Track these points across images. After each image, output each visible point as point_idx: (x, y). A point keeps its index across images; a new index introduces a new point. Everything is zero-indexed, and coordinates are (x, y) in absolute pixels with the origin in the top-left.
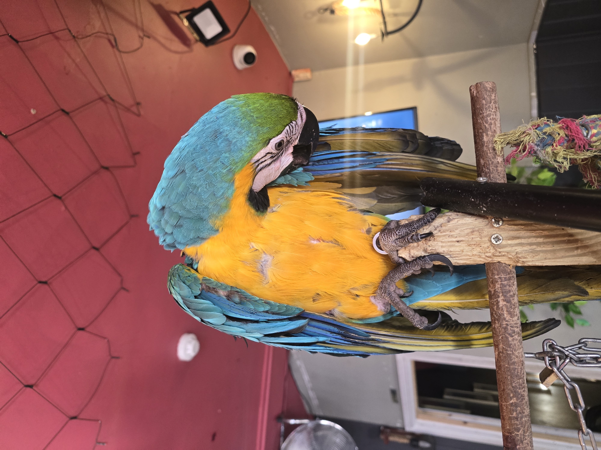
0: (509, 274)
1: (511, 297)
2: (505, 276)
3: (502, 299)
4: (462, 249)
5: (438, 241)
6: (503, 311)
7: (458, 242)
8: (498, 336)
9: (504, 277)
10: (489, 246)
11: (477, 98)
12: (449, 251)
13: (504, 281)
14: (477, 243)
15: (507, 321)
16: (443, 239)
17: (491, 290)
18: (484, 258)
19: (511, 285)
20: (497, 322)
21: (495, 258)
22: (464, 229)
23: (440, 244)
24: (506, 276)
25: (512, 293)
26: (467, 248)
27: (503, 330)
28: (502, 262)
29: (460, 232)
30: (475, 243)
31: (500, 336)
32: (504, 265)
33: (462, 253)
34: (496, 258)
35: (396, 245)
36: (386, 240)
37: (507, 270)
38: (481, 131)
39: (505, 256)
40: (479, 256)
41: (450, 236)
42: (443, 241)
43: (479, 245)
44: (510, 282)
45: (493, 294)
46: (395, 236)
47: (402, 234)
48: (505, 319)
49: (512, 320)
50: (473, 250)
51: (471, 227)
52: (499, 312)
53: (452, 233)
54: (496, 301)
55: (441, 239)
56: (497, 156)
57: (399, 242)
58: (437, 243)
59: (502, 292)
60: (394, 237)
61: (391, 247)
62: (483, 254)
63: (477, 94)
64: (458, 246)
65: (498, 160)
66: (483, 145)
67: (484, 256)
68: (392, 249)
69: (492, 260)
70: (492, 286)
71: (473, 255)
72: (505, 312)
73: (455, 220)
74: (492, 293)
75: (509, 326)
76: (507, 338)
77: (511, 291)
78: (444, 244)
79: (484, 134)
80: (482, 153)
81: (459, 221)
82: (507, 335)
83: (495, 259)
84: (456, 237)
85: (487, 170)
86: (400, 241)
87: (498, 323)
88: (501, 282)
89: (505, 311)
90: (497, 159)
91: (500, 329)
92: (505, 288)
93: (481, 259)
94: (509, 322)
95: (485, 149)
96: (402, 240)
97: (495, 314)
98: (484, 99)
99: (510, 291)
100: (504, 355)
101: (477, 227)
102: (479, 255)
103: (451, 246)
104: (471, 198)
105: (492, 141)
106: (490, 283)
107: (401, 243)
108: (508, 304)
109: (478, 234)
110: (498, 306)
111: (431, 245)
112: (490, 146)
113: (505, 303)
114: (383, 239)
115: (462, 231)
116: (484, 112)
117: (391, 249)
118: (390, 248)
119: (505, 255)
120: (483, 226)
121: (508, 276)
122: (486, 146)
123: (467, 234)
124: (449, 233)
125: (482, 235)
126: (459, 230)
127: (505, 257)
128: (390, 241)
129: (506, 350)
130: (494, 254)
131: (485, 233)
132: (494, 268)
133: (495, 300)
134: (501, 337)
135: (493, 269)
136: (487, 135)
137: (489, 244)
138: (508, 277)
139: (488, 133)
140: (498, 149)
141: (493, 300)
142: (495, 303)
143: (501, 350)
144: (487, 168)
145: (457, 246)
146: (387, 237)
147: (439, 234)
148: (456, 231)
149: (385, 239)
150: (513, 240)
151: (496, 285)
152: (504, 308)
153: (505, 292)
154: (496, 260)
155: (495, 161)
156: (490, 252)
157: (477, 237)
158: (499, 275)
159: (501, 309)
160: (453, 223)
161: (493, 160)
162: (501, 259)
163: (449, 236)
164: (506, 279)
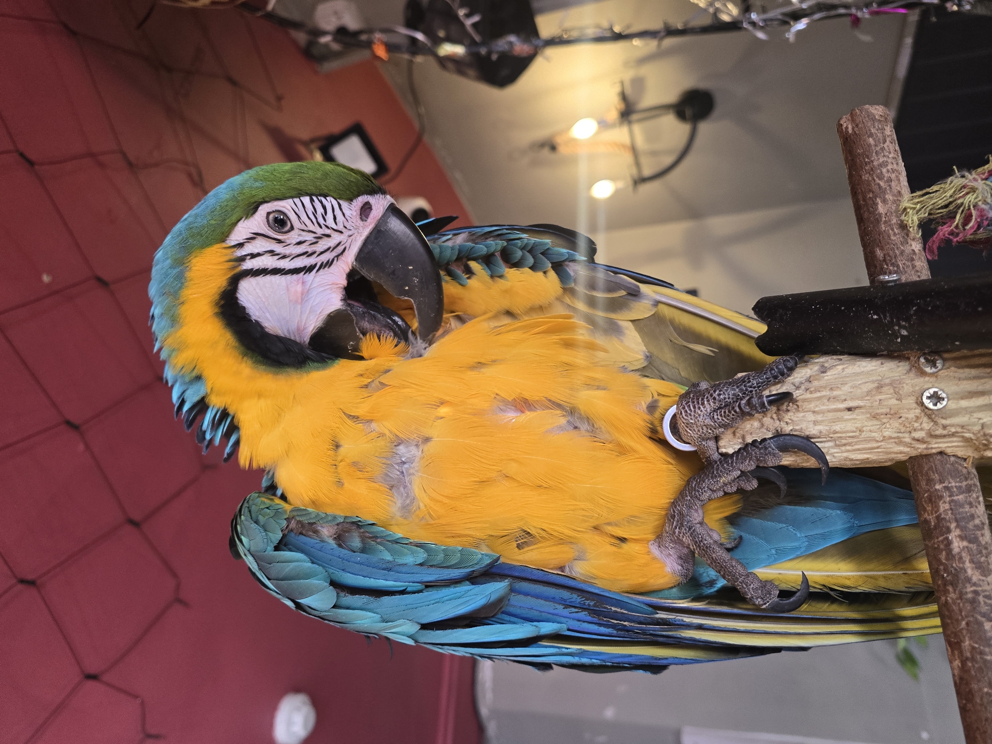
0: (966, 479)
1: (978, 530)
2: (957, 484)
3: (956, 534)
4: (859, 425)
5: (806, 410)
6: (964, 563)
7: (849, 409)
8: (957, 620)
9: (956, 487)
10: (918, 415)
11: (855, 136)
12: (832, 431)
13: (957, 495)
14: (890, 409)
15: (975, 584)
16: (817, 406)
17: (928, 517)
18: (908, 445)
19: (974, 503)
20: (950, 589)
21: (935, 441)
22: (859, 382)
23: (811, 417)
24: (960, 484)
25: (977, 521)
26: (870, 423)
27: (968, 607)
28: (949, 451)
29: (852, 390)
30: (888, 410)
31: (963, 619)
32: (952, 459)
33: (860, 435)
34: (936, 443)
35: (713, 424)
36: (693, 414)
37: (962, 471)
38: (871, 195)
39: (956, 436)
40: (896, 440)
41: (831, 400)
42: (817, 409)
43: (896, 414)
44: (970, 496)
45: (935, 526)
46: (712, 404)
47: (725, 398)
48: (968, 580)
49: (986, 583)
50: (884, 426)
51: (875, 378)
52: (954, 565)
53: (835, 393)
54: (942, 541)
55: (812, 406)
56: (911, 239)
57: (721, 415)
58: (803, 417)
59: (956, 520)
60: (710, 404)
61: (703, 429)
62: (907, 435)
63: (856, 129)
64: (851, 419)
65: (913, 247)
66: (878, 221)
67: (908, 440)
68: (705, 435)
69: (927, 448)
70: (929, 508)
71: (884, 437)
72: (968, 565)
73: (838, 367)
74: (933, 524)
75: (981, 597)
76: (980, 624)
77: (976, 516)
78: (819, 418)
79: (878, 200)
80: (877, 237)
81: (846, 368)
82: (979, 617)
83: (933, 446)
84: (845, 400)
85: (891, 268)
86: (723, 412)
87: (955, 590)
88: (950, 496)
89: (967, 561)
90: (911, 245)
91: (961, 605)
92: (961, 510)
93: (902, 448)
94: (980, 586)
95: (884, 228)
96: (727, 411)
97: (946, 570)
98: (871, 135)
99: (972, 517)
100: (977, 666)
101: (887, 378)
102: (898, 438)
103: (834, 421)
104: (871, 314)
105: (897, 211)
106: (925, 502)
107: (724, 419)
108: (973, 547)
109: (892, 391)
110: (949, 551)
111: (790, 421)
112: (894, 221)
113: (965, 543)
114: (686, 411)
115: (856, 387)
116: (873, 159)
117: (703, 433)
118: (701, 430)
119: (957, 432)
120: (900, 376)
121: (964, 483)
122: (885, 222)
123: (869, 393)
124: (828, 394)
125: (901, 392)
126: (850, 385)
127: (955, 439)
128: (699, 415)
129: (982, 653)
130: (933, 433)
131: (907, 388)
132: (931, 468)
133: (941, 538)
134: (964, 623)
135: (929, 469)
136: (884, 201)
137: (918, 411)
138: (966, 485)
139: (887, 196)
140: (912, 224)
141: (936, 540)
142: (942, 547)
143: (968, 655)
144: (893, 264)
145: (847, 420)
146: (694, 407)
147: (808, 396)
148: (843, 389)
149: (689, 412)
150: (972, 397)
151: (940, 504)
152: (964, 554)
153: (964, 518)
154: (937, 446)
155: (908, 249)
156: (922, 429)
157: (890, 398)
158: (944, 483)
159: (957, 558)
160: (834, 373)
161: (902, 248)
162: (946, 445)
163: (830, 398)
164: (961, 491)
